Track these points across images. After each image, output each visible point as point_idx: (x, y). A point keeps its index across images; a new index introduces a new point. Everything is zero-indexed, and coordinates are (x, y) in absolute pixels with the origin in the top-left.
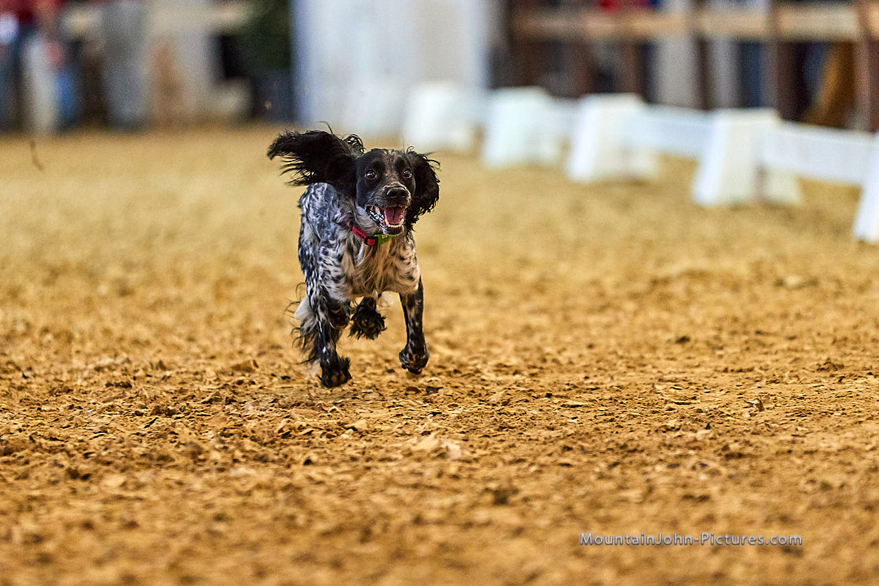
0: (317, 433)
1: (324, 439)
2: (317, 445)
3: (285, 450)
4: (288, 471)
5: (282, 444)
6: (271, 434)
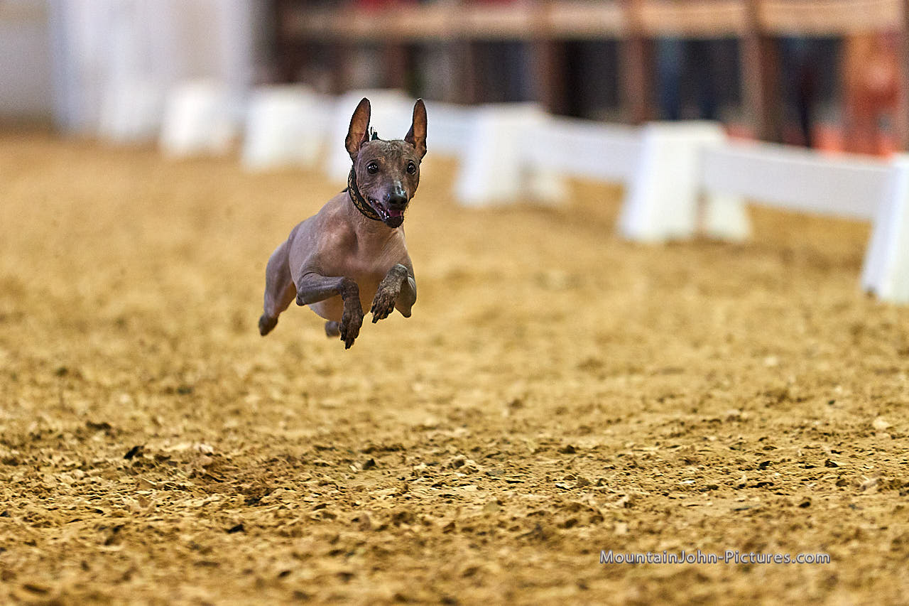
0: (68, 436)
1: (75, 442)
2: (68, 447)
3: (35, 453)
4: (39, 474)
5: (32, 447)
6: (20, 437)
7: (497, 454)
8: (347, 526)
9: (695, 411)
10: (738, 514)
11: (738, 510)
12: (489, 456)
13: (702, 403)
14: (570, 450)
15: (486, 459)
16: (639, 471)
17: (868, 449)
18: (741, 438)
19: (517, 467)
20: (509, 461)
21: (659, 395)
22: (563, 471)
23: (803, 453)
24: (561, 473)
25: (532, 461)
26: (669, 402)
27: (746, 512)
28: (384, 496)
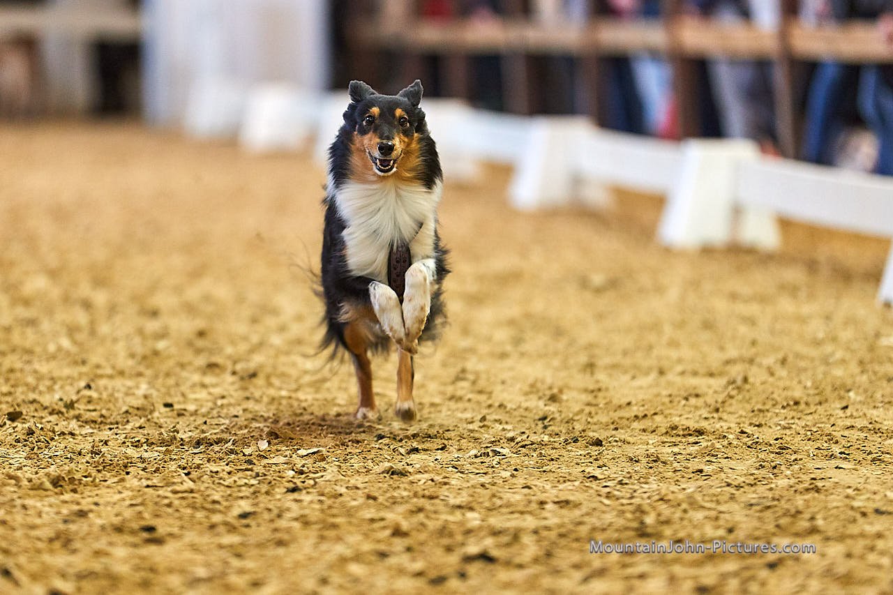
7: (532, 445)
8: (386, 507)
9: (717, 410)
10: (750, 509)
11: (751, 505)
12: (523, 446)
13: (723, 402)
14: (598, 443)
15: (520, 449)
16: (661, 465)
17: (876, 451)
18: (758, 438)
19: (549, 458)
20: (543, 452)
21: (685, 395)
22: (592, 463)
23: (815, 454)
24: (590, 464)
25: (563, 452)
26: (693, 401)
27: (758, 508)
28: (424, 481)
